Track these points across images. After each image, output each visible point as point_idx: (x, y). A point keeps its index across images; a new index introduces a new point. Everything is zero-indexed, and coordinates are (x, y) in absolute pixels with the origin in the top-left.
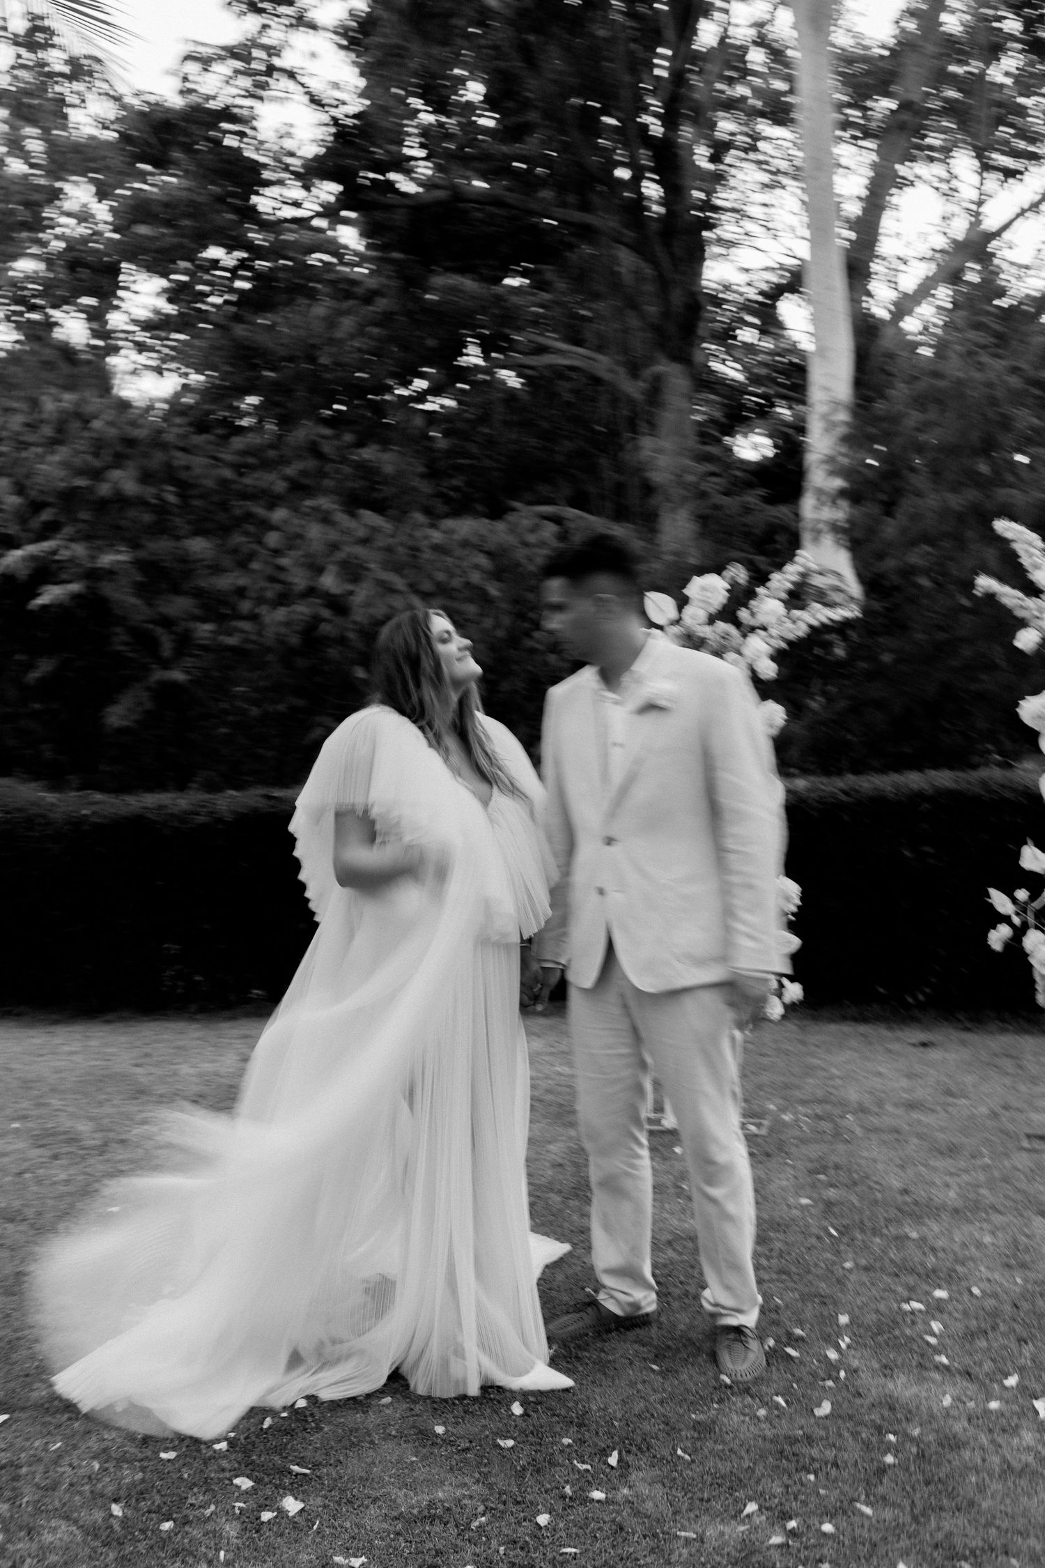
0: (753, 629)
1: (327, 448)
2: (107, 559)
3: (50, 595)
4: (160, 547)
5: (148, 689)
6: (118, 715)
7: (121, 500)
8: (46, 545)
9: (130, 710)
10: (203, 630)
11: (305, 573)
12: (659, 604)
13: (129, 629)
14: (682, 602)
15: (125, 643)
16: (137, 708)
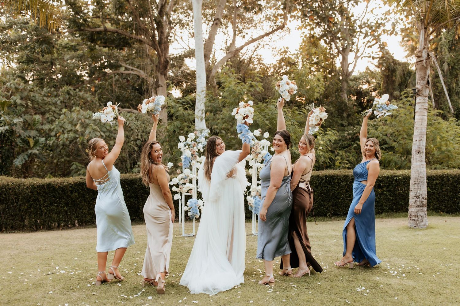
0: (199, 143)
1: (72, 93)
2: (16, 121)
4: (27, 117)
5: (27, 155)
6: (17, 162)
7: (16, 105)
9: (22, 160)
10: (42, 140)
11: (70, 125)
12: (182, 138)
13: (21, 139)
14: (186, 138)
15: (20, 143)
16: (24, 160)
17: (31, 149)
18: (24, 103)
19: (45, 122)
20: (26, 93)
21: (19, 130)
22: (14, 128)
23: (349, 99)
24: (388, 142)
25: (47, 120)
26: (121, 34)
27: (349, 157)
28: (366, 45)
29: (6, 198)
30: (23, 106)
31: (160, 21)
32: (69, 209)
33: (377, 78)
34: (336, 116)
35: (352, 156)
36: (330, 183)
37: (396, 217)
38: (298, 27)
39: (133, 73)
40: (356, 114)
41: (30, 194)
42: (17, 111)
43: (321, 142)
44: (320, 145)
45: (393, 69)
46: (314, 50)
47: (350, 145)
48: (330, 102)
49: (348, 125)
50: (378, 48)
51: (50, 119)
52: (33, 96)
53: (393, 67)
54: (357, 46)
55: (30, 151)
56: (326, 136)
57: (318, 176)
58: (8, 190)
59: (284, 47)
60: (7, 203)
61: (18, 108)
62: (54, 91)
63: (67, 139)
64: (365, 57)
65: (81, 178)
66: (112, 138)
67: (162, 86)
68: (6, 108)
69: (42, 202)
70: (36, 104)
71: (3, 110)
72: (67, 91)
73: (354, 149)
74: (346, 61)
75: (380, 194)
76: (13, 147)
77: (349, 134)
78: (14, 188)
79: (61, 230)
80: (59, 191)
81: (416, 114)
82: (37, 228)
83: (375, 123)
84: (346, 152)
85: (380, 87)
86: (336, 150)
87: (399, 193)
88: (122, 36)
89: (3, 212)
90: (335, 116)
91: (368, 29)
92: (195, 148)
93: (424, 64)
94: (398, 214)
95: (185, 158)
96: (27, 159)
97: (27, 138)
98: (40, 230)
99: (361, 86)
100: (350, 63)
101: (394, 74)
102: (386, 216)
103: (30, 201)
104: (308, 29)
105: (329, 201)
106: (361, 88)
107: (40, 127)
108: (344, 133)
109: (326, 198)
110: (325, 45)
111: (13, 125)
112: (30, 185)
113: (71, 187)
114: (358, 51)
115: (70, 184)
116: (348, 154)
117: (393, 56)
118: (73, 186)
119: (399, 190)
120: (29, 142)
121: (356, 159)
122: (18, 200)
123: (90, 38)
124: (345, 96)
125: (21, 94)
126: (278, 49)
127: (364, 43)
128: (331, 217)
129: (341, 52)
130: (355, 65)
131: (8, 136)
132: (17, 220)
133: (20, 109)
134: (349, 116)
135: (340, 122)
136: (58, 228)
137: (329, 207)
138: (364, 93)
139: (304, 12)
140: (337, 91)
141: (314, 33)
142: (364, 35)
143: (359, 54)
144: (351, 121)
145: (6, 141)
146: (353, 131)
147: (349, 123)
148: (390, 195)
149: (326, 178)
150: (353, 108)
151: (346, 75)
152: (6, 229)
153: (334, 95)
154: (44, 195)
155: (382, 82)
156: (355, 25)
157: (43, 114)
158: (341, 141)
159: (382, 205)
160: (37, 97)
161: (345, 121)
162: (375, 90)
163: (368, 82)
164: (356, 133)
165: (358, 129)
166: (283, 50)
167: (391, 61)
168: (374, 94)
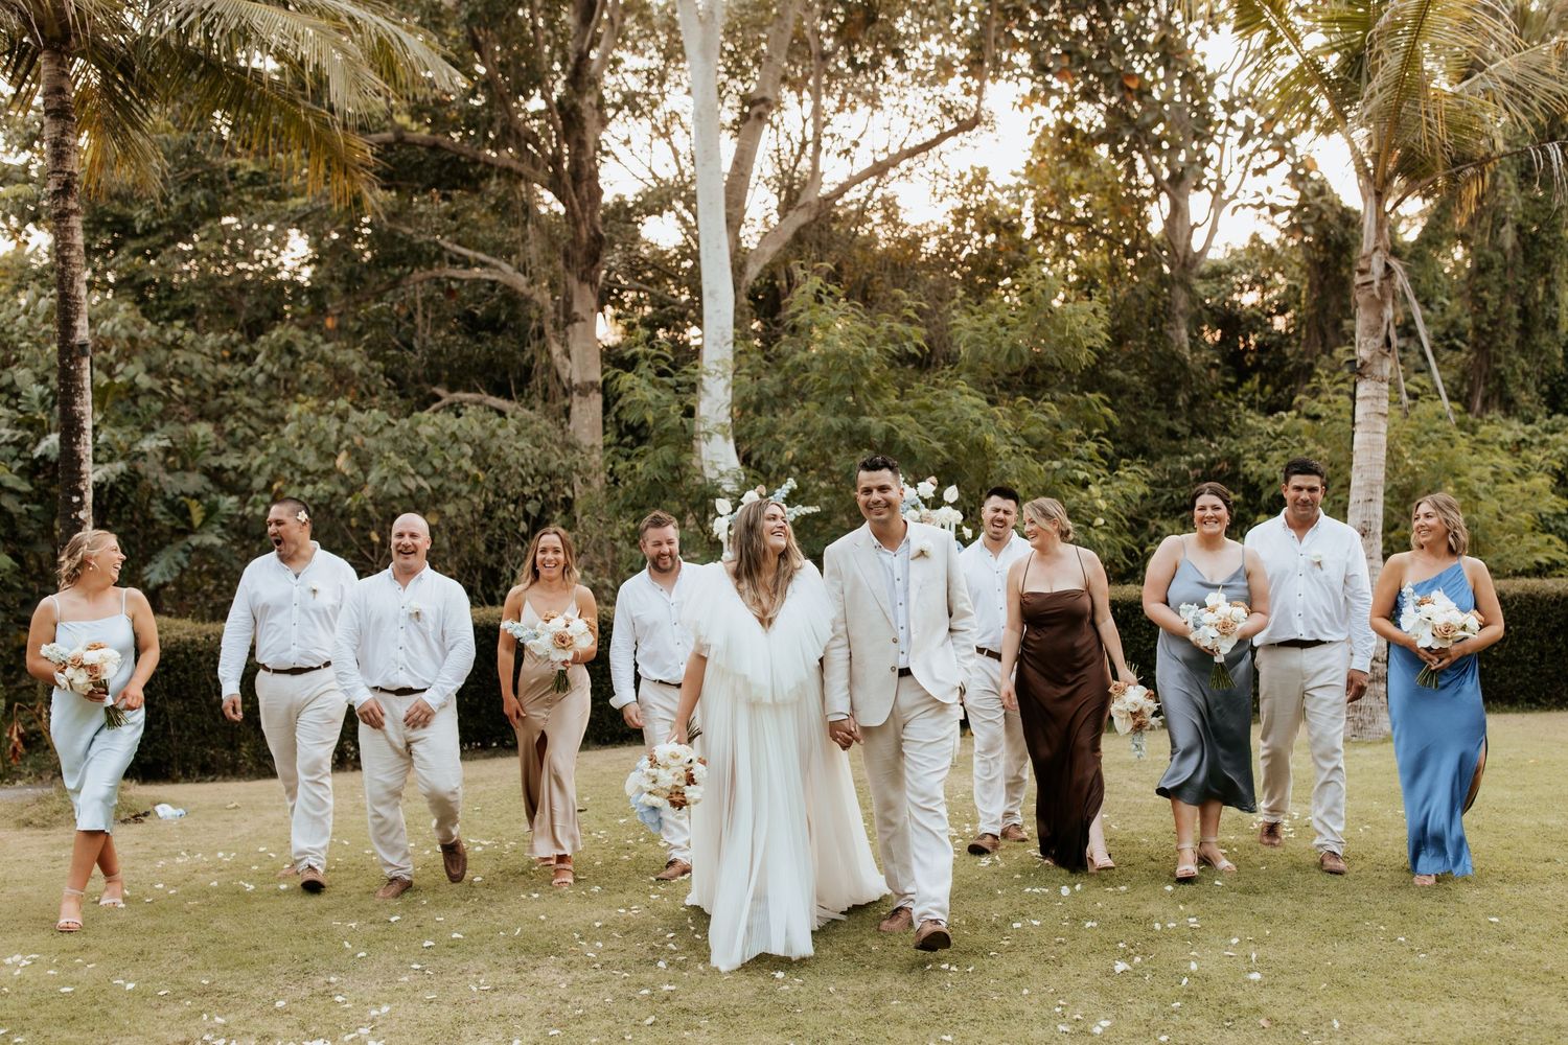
2: (147, 444)
3: (99, 473)
5: (185, 551)
6: (156, 573)
7: (135, 391)
9: (171, 568)
10: (229, 502)
13: (166, 502)
15: (163, 513)
16: (176, 567)
17: (195, 532)
18: (158, 384)
19: (223, 445)
20: (162, 354)
21: (152, 471)
22: (142, 467)
23: (1196, 343)
25: (230, 439)
28: (1246, 167)
30: (157, 394)
31: (574, 107)
33: (1290, 271)
34: (1151, 404)
38: (1020, 102)
39: (488, 276)
40: (1220, 395)
42: (138, 411)
43: (1102, 504)
44: (1097, 511)
45: (1340, 239)
46: (1074, 176)
48: (1131, 356)
49: (1193, 434)
50: (1288, 176)
51: (240, 433)
52: (185, 363)
54: (1218, 169)
55: (195, 540)
56: (1114, 484)
59: (973, 168)
61: (142, 401)
62: (240, 341)
64: (1244, 206)
66: (450, 494)
67: (583, 320)
70: (193, 389)
71: (101, 409)
74: (1183, 216)
76: (135, 526)
77: (1194, 465)
81: (1358, 429)
83: (1281, 428)
85: (1298, 302)
86: (1153, 518)
88: (449, 156)
90: (1146, 405)
91: (1253, 114)
93: (1376, 293)
96: (186, 564)
97: (182, 498)
99: (1235, 296)
100: (1196, 225)
101: (1344, 257)
104: (1053, 106)
106: (1234, 304)
107: (214, 462)
108: (1178, 462)
110: (1115, 163)
111: (136, 458)
114: (1221, 186)
120: (187, 512)
124: (1182, 336)
125: (146, 357)
127: (1239, 160)
129: (1167, 186)
130: (1214, 228)
131: (125, 494)
133: (149, 406)
134: (1195, 400)
135: (1164, 423)
138: (1248, 320)
139: (1042, 56)
140: (1154, 316)
141: (1075, 120)
142: (1240, 134)
143: (1224, 197)
144: (1201, 421)
146: (1207, 453)
147: (1195, 424)
150: (1209, 376)
151: (1184, 265)
153: (1143, 334)
155: (1306, 286)
156: (1211, 99)
158: (1169, 488)
160: (198, 367)
161: (1183, 420)
162: (1282, 311)
163: (1257, 281)
164: (1219, 460)
165: (1224, 447)
166: (968, 178)
167: (1331, 217)
168: (1279, 323)
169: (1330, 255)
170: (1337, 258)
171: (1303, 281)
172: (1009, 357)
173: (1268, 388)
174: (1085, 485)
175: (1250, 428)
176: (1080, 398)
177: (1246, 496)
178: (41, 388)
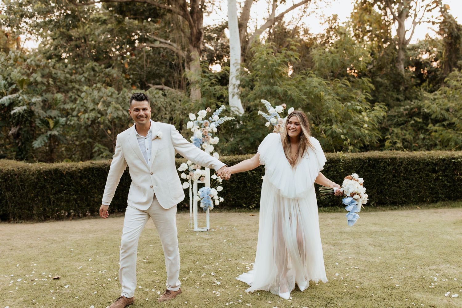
0: (212, 122)
1: (97, 69)
2: (34, 100)
3: (17, 110)
4: (48, 96)
5: (47, 136)
6: (36, 144)
7: (36, 83)
8: (15, 95)
9: (41, 142)
10: (63, 120)
11: (92, 104)
12: (192, 116)
13: (41, 120)
14: (197, 116)
15: (39, 124)
16: (43, 142)
17: (50, 130)
18: (45, 80)
19: (67, 101)
20: (47, 71)
21: (38, 110)
22: (33, 108)
23: (406, 71)
24: (446, 118)
25: (70, 99)
26: (151, 5)
27: (405, 135)
28: (425, 9)
29: (12, 184)
30: (44, 84)
32: (79, 197)
33: (439, 47)
34: (391, 90)
35: (409, 134)
36: (373, 166)
37: (454, 207)
39: (164, 46)
40: (415, 87)
41: (36, 180)
42: (38, 89)
43: (367, 119)
44: (364, 122)
45: (456, 35)
46: (366, 17)
47: (406, 122)
48: (385, 74)
49: (405, 100)
50: (439, 12)
51: (73, 97)
52: (55, 73)
53: (457, 33)
54: (415, 10)
55: (49, 133)
56: (373, 112)
57: (360, 159)
58: (14, 176)
59: (333, 15)
60: (13, 190)
61: (39, 86)
62: (78, 67)
63: (88, 119)
64: (424, 22)
65: (91, 163)
68: (25, 86)
69: (50, 189)
70: (58, 82)
71: (22, 88)
72: (92, 67)
73: (412, 126)
74: (402, 28)
75: (435, 180)
76: (33, 128)
77: (405, 110)
78: (20, 174)
79: (71, 220)
80: (67, 177)
82: (45, 218)
83: (436, 97)
84: (402, 129)
85: (441, 56)
86: (391, 127)
87: (458, 178)
88: (153, 7)
89: (10, 201)
92: (208, 127)
94: (456, 202)
95: (196, 140)
96: (47, 141)
97: (46, 118)
98: (48, 220)
99: (420, 56)
100: (407, 30)
101: (458, 41)
102: (442, 206)
103: (36, 188)
105: (373, 188)
106: (420, 58)
107: (62, 106)
108: (400, 108)
109: (369, 184)
110: (380, 12)
111: (32, 105)
112: (36, 170)
113: (80, 172)
114: (416, 15)
115: (79, 169)
116: (405, 131)
117: (455, 20)
118: (82, 172)
119: (457, 175)
120: (48, 123)
121: (414, 138)
122: (24, 187)
123: (119, 9)
124: (401, 67)
125: (42, 71)
126: (326, 17)
127: (422, 7)
128: (375, 207)
129: (397, 18)
130: (413, 32)
131: (26, 117)
132: (25, 209)
133: (41, 88)
134: (406, 88)
135: (395, 96)
136: (69, 217)
137: (373, 194)
138: (424, 63)
140: (393, 61)
143: (417, 20)
144: (408, 95)
145: (25, 122)
146: (410, 106)
147: (406, 97)
148: (447, 180)
149: (369, 161)
150: (411, 81)
151: (403, 44)
152: (14, 218)
153: (389, 67)
154: (51, 181)
155: (444, 51)
157: (66, 92)
158: (397, 117)
159: (437, 193)
160: (59, 74)
161: (402, 95)
162: (436, 60)
163: (428, 51)
164: (414, 108)
165: (416, 103)
166: (331, 18)
167: (454, 26)
168: (435, 64)
169: (453, 40)
170: (455, 42)
171: (443, 50)
172: (332, 64)
173: (431, 85)
174: (360, 112)
175: (425, 97)
176: (360, 80)
177: (423, 120)
178: (4, 81)
